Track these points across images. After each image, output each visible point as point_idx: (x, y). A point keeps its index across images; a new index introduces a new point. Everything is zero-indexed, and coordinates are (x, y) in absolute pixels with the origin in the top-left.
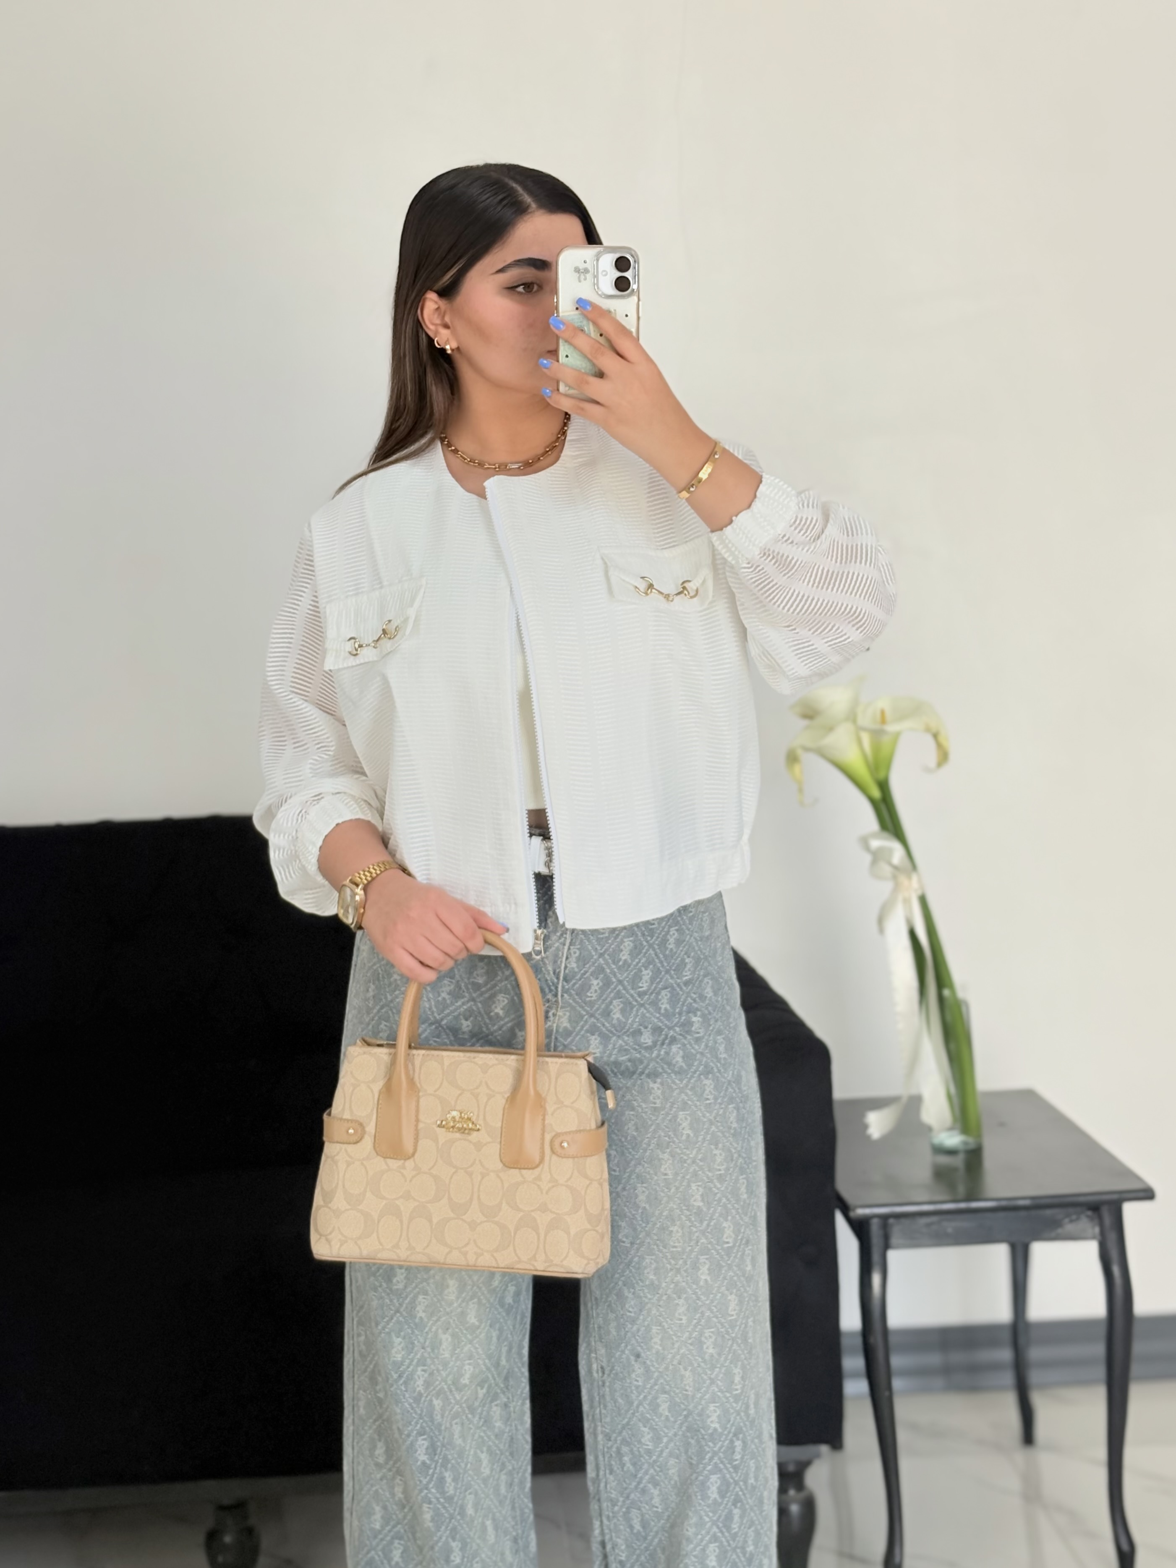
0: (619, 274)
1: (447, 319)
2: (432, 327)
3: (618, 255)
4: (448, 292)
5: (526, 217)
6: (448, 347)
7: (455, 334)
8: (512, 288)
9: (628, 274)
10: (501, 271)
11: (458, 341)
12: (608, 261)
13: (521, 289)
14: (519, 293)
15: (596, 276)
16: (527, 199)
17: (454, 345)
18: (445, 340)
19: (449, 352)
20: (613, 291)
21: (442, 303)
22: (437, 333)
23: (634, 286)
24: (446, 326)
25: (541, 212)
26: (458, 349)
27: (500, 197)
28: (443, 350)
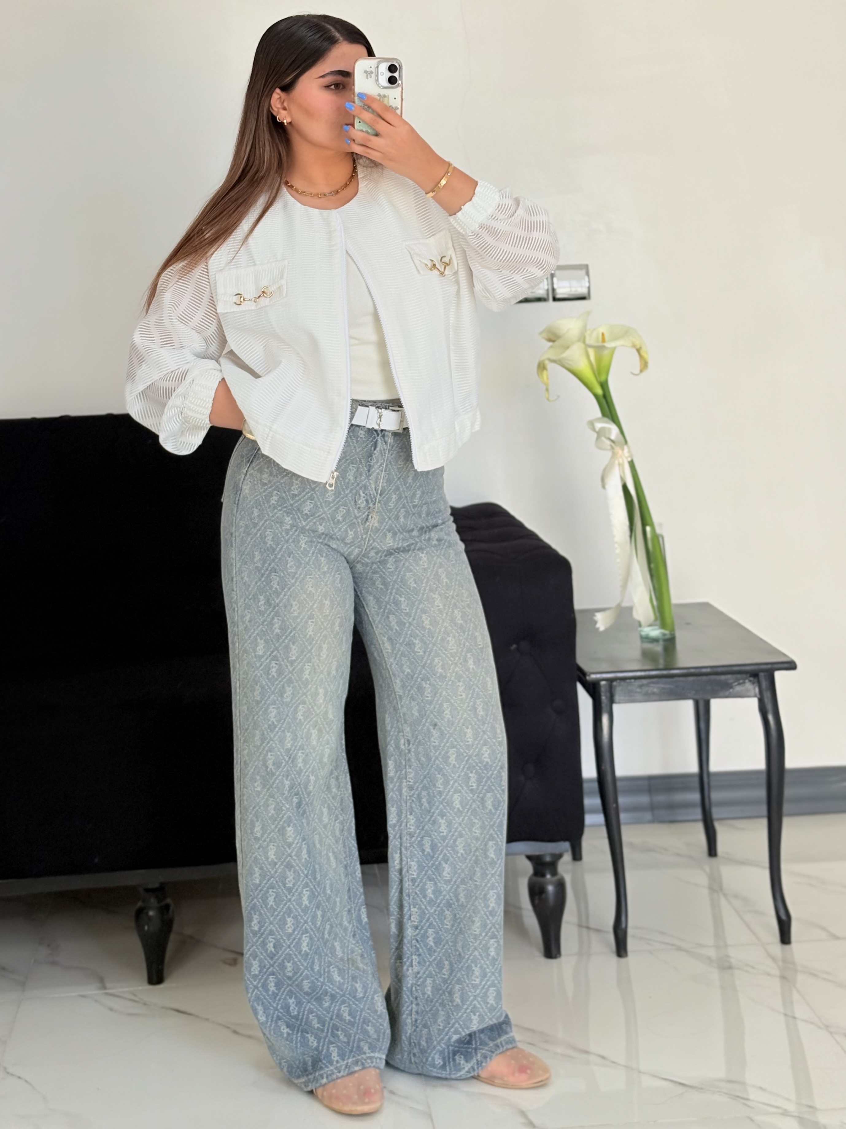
0: (391, 74)
1: (285, 104)
2: (275, 109)
3: (390, 64)
4: (287, 88)
5: (337, 46)
6: (285, 121)
7: (290, 114)
8: (327, 87)
9: (396, 74)
10: (322, 77)
11: (292, 117)
12: (384, 68)
13: (333, 87)
14: (332, 89)
15: (377, 76)
16: (337, 35)
17: (289, 120)
18: (284, 117)
19: (286, 124)
20: (388, 85)
21: (283, 95)
22: (278, 112)
23: (399, 82)
24: (285, 109)
25: (345, 43)
26: (290, 123)
27: (321, 34)
28: (282, 123)
